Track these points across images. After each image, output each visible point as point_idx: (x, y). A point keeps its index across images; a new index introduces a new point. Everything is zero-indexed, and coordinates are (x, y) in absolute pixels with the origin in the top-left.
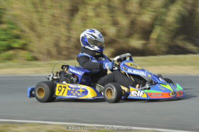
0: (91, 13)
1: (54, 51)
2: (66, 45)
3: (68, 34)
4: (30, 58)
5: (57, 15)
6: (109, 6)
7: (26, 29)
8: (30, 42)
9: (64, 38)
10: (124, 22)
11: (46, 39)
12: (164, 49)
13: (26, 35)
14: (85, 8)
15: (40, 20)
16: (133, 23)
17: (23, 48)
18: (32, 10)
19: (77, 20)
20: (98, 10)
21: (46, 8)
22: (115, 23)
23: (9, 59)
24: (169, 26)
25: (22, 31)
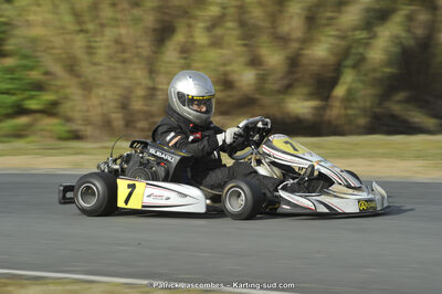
0: (201, 38)
1: (118, 119)
2: (145, 108)
3: (150, 84)
4: (65, 135)
5: (126, 40)
6: (242, 24)
7: (57, 69)
8: (66, 98)
9: (141, 92)
10: (274, 58)
11: (101, 92)
12: (362, 121)
13: (59, 83)
14: (189, 26)
15: (90, 50)
16: (294, 62)
17: (50, 110)
18: (72, 27)
19: (171, 53)
20: (219, 31)
21: (102, 25)
22: (255, 62)
23: (18, 134)
24: (375, 70)
25: (47, 73)
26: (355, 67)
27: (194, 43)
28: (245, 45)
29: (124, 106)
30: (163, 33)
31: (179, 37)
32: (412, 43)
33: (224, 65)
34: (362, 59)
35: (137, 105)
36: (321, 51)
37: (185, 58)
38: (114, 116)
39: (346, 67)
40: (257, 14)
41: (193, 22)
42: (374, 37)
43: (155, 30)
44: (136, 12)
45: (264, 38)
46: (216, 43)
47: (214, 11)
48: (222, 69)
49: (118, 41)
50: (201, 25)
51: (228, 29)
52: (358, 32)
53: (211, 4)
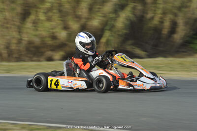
26: (110, 30)
27: (39, 19)
28: (61, 20)
29: (8, 47)
30: (25, 15)
31: (32, 17)
32: (134, 19)
33: (52, 29)
34: (113, 26)
35: (13, 47)
36: (96, 23)
37: (35, 26)
38: (3, 51)
39: (106, 29)
40: (67, 7)
41: (38, 10)
42: (118, 16)
43: (21, 14)
44: (13, 5)
45: (70, 17)
46: (49, 19)
47: (48, 5)
48: (51, 31)
49: (5, 19)
50: (42, 11)
51: (54, 13)
52: (111, 14)
53: (47, 2)
